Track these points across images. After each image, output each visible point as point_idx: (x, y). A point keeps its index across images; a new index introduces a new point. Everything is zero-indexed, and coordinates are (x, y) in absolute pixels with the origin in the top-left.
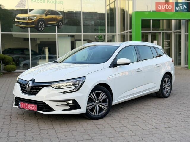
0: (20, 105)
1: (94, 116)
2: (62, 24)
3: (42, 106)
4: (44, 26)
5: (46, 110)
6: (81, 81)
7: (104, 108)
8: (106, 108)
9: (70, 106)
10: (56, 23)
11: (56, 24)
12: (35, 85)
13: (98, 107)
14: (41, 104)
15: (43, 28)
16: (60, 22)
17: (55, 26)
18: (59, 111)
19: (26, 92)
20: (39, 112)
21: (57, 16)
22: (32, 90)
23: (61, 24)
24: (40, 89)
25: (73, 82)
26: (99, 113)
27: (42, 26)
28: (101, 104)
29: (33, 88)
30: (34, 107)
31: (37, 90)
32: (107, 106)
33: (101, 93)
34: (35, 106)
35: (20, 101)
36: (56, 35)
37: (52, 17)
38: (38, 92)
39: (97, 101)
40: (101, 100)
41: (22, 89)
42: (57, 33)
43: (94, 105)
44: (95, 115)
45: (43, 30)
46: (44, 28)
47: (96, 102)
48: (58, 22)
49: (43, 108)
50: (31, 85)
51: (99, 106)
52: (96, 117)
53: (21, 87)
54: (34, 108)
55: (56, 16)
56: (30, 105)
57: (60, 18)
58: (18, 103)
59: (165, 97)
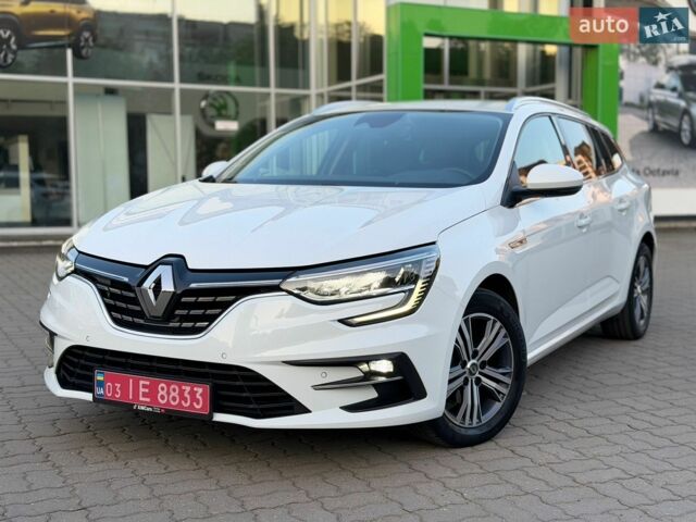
0: (101, 384)
1: (463, 432)
2: (94, 41)
3: (240, 389)
4: (14, 47)
5: (262, 410)
6: (424, 265)
7: (499, 392)
8: (505, 391)
9: (377, 386)
10: (69, 36)
11: (66, 42)
12: (193, 285)
13: (475, 387)
14: (235, 378)
15: (10, 56)
16: (86, 34)
17: (63, 47)
18: (326, 412)
19: (142, 321)
20: (220, 417)
21: (74, 6)
22: (177, 312)
23: (87, 40)
24: (225, 306)
25: (387, 270)
26: (479, 418)
27: (9, 46)
28: (485, 371)
29: (184, 299)
30: (192, 393)
31: (209, 312)
32: (508, 380)
33: (489, 324)
34: (200, 390)
35: (104, 368)
36: (66, 84)
37: (52, 12)
38: (212, 319)
39: (473, 361)
40: (486, 357)
41: (110, 308)
42: (70, 80)
43: (462, 379)
44: (466, 425)
45: (9, 61)
46: (15, 53)
47: (468, 366)
48: (77, 34)
49: (247, 400)
50: (168, 286)
51: (478, 381)
52: (471, 432)
53: (103, 294)
54: (194, 399)
55: (68, 5)
56: (168, 386)
57: (83, 15)
58: (91, 378)
59: (635, 335)
